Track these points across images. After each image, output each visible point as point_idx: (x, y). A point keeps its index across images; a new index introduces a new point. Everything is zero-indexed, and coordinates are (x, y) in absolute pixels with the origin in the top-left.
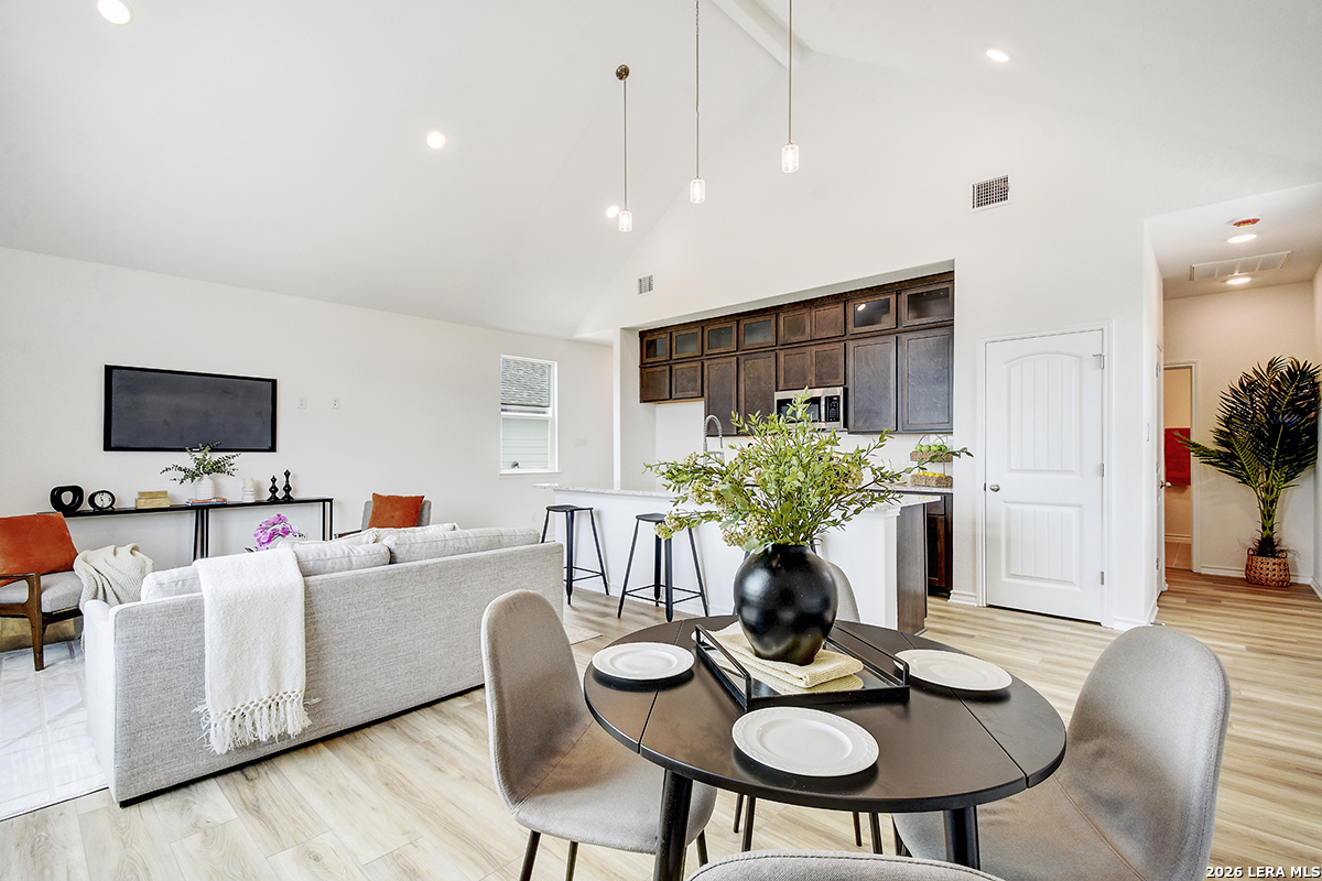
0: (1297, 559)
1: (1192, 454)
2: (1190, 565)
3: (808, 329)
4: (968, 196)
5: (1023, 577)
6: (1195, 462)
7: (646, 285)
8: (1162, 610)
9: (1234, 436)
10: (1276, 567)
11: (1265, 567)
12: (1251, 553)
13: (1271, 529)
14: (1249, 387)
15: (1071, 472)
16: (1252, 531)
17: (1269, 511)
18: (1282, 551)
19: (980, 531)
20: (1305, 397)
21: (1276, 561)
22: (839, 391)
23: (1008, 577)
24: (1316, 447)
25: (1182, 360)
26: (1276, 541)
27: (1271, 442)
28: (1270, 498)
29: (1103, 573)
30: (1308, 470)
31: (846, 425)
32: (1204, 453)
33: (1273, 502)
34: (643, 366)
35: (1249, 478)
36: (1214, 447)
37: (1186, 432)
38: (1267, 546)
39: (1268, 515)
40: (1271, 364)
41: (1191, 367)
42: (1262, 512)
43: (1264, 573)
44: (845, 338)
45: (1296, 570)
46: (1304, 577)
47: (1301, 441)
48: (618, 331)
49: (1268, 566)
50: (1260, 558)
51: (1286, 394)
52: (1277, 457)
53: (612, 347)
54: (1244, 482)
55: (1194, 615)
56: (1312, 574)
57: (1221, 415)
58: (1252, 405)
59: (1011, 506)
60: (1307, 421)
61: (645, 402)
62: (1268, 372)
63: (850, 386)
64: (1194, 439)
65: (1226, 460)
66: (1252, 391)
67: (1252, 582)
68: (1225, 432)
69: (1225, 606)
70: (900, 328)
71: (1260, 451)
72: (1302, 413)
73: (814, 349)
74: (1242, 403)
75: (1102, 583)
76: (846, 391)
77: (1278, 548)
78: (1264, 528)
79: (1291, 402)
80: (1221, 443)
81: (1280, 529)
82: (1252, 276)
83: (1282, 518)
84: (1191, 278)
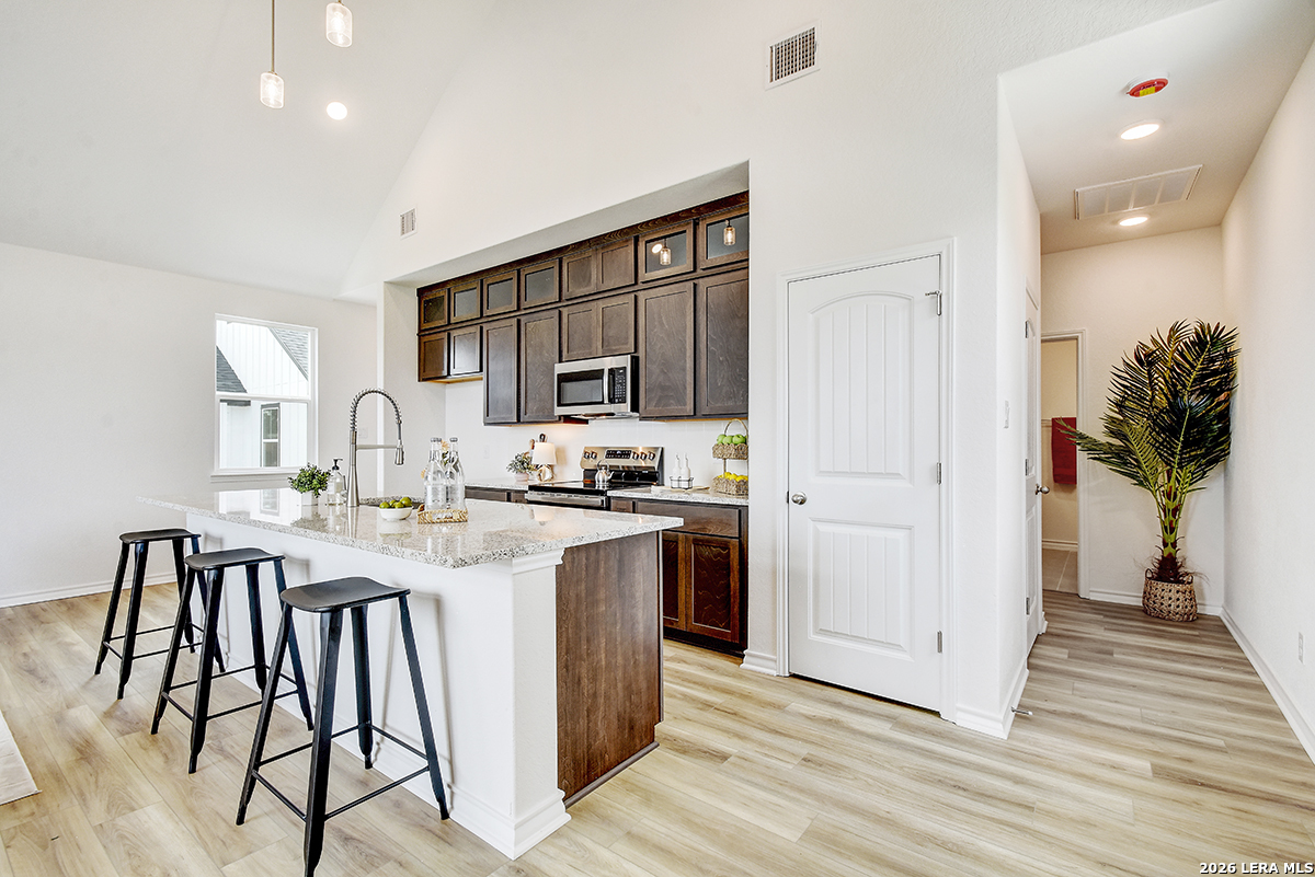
0: (1205, 585)
1: (1078, 447)
2: (1076, 586)
3: (594, 277)
4: (763, 62)
5: (836, 634)
6: (1082, 457)
7: (408, 223)
8: (1036, 674)
9: (1128, 425)
10: (1180, 595)
11: (1166, 594)
12: (1149, 575)
13: (1174, 545)
14: (1147, 359)
15: (896, 475)
16: (1149, 549)
17: (1171, 523)
18: (1187, 574)
19: (782, 563)
20: (1215, 373)
21: (1180, 587)
22: (626, 361)
23: (816, 633)
24: (1229, 437)
25: (1066, 330)
26: (1179, 560)
27: (1173, 431)
28: (1171, 506)
29: (940, 634)
30: (1218, 467)
31: (635, 408)
32: (1093, 447)
33: (1176, 510)
34: (421, 333)
35: (1146, 479)
36: (1104, 439)
37: (1072, 422)
38: (1169, 569)
39: (1170, 528)
40: (1173, 330)
41: (1077, 339)
42: (1163, 522)
43: (1166, 604)
44: (636, 288)
45: (1203, 597)
46: (1212, 607)
47: (1212, 431)
48: (381, 287)
49: (1169, 594)
50: (1160, 584)
51: (1193, 367)
52: (1182, 453)
53: (375, 307)
54: (1141, 484)
55: (1078, 685)
56: (1222, 602)
57: (1113, 397)
58: (1151, 382)
59: (823, 528)
60: (1219, 404)
61: (424, 380)
62: (1169, 342)
63: (641, 354)
64: (1080, 428)
65: (1120, 458)
66: (1151, 364)
67: (1149, 614)
68: (1117, 419)
69: (1119, 663)
70: (700, 272)
71: (1161, 444)
72: (1213, 393)
73: (601, 304)
74: (1139, 381)
75: (940, 650)
76: (635, 361)
77: (1181, 570)
78: (1165, 545)
79: (1200, 379)
80: (1113, 433)
81: (1184, 543)
82: (1150, 214)
83: (1185, 531)
84: (1076, 216)
